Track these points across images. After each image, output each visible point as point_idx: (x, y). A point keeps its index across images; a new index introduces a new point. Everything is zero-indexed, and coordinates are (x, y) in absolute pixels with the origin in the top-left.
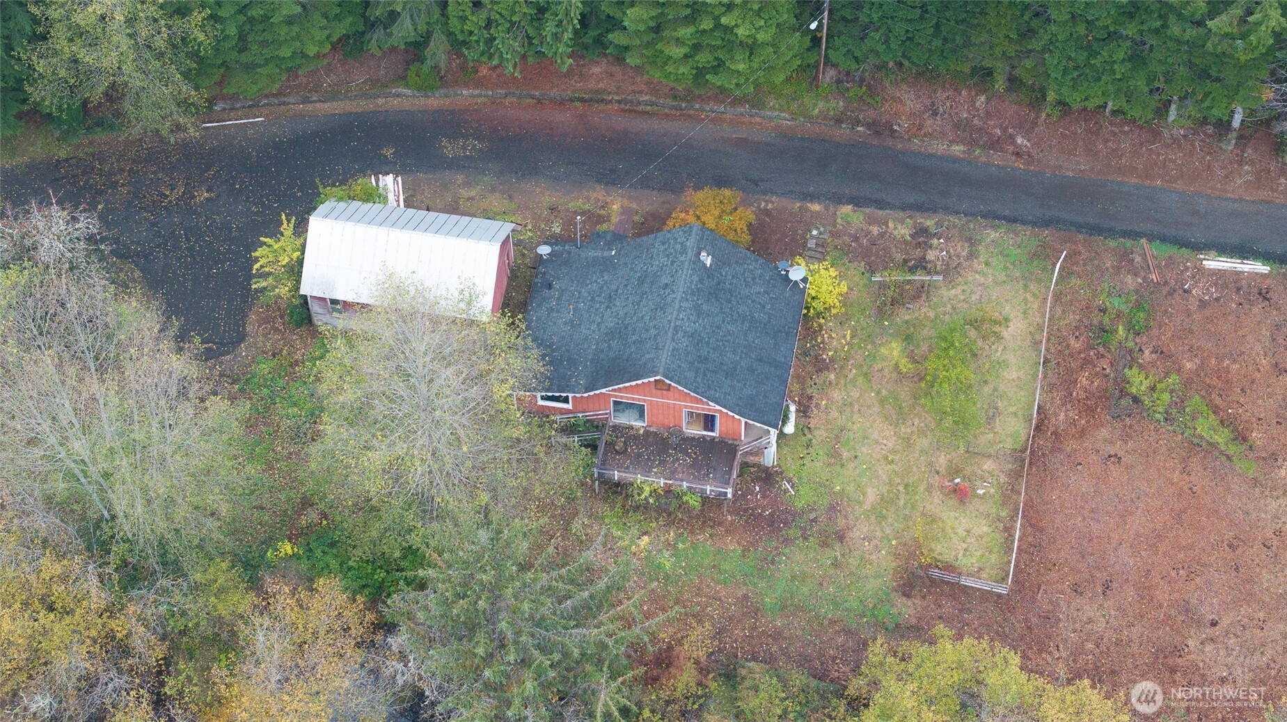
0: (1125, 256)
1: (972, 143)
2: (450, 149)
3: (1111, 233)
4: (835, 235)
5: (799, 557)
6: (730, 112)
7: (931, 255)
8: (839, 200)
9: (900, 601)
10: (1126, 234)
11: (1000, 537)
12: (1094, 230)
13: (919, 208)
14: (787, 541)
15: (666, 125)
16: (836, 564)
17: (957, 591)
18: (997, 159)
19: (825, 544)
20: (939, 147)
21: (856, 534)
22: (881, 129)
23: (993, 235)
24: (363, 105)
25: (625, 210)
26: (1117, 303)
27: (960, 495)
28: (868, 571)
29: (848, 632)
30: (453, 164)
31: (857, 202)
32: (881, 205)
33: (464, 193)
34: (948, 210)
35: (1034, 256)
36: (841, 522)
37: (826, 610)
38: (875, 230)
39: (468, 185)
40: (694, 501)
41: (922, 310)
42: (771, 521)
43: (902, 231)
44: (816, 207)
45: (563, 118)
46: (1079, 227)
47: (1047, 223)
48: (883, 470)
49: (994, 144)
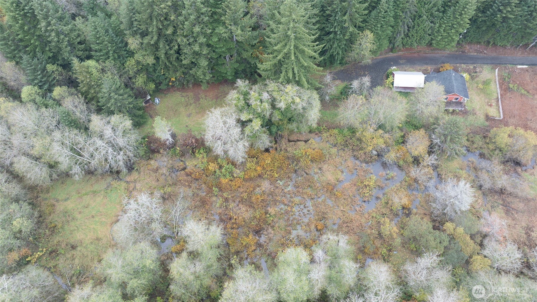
0: (505, 67)
1: (477, 53)
2: (401, 62)
3: (502, 64)
4: (462, 69)
5: (471, 117)
6: (440, 52)
7: (477, 70)
8: (461, 63)
9: (486, 122)
10: (505, 64)
11: (497, 111)
12: (500, 64)
13: (473, 63)
14: (468, 115)
15: (431, 55)
16: (476, 118)
17: (494, 120)
18: (481, 55)
19: (473, 115)
20: (472, 54)
21: (477, 113)
22: (463, 52)
23: (485, 66)
24: (385, 56)
25: (431, 68)
26: (506, 75)
27: (491, 105)
28: (481, 118)
29: (480, 128)
30: (403, 64)
31: (464, 63)
32: (468, 64)
33: (406, 68)
34: (477, 63)
35: (492, 69)
36: (475, 112)
37: (476, 125)
38: (468, 68)
39: (406, 67)
40: (458, 111)
41: (478, 79)
42: (466, 113)
43: (472, 67)
44: (458, 65)
45: (416, 55)
46: (498, 64)
47: (493, 64)
48: (479, 103)
49: (481, 52)
